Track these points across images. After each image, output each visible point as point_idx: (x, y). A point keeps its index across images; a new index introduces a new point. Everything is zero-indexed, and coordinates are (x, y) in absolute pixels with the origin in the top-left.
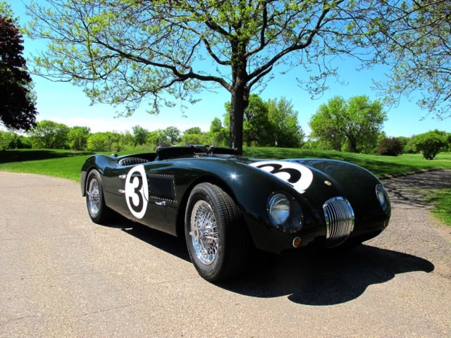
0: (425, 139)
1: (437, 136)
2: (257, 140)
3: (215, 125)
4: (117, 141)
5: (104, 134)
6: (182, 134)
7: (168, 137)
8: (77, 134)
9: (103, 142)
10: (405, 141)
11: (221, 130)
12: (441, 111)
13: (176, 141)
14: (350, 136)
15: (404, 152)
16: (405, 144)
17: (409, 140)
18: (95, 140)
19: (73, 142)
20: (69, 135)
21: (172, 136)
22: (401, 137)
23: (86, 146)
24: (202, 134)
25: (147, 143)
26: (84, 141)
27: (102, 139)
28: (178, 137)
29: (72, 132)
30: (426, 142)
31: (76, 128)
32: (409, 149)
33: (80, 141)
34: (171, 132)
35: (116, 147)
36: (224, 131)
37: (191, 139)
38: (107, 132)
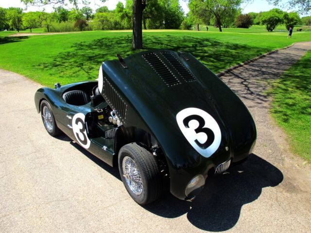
0: (269, 17)
1: (277, 15)
2: (150, 18)
3: (120, 7)
4: (46, 20)
5: (34, 13)
6: (94, 12)
7: (84, 15)
8: (13, 14)
9: (34, 20)
10: (255, 16)
11: (124, 11)
12: (282, 7)
13: (90, 17)
14: (216, 15)
15: (254, 24)
16: (255, 18)
17: (257, 14)
18: (28, 18)
19: (11, 21)
20: (7, 16)
21: (87, 14)
22: (252, 13)
23: (22, 24)
24: (109, 12)
25: (69, 20)
26: (20, 20)
27: (33, 18)
28: (92, 14)
29: (8, 12)
30: (269, 19)
31: (12, 9)
32: (257, 22)
33: (17, 20)
34: (86, 10)
35: (45, 25)
36: (125, 12)
37: (102, 17)
38: (37, 12)
